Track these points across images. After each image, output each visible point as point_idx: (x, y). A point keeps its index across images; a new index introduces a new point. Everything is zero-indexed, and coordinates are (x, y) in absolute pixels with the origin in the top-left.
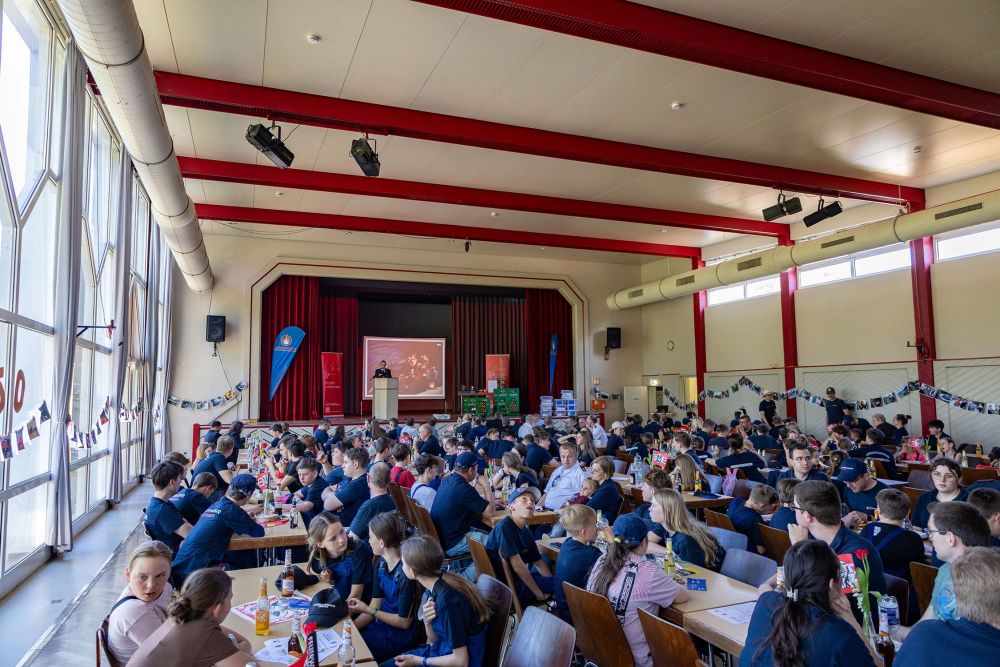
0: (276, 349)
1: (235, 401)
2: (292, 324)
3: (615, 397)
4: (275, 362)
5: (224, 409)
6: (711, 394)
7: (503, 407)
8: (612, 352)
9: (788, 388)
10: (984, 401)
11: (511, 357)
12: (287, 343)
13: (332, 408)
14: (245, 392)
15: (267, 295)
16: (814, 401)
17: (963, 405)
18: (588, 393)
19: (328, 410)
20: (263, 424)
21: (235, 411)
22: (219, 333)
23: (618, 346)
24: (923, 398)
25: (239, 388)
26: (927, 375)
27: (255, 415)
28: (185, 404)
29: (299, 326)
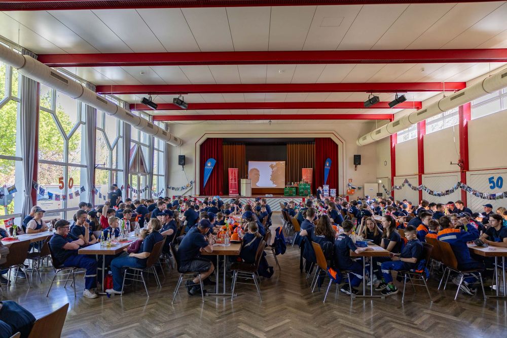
0: (206, 167)
1: (190, 188)
2: (212, 158)
3: (359, 188)
4: (206, 172)
5: (186, 190)
6: (396, 187)
7: (302, 192)
8: (358, 166)
9: (419, 185)
10: (482, 192)
11: (314, 169)
12: (210, 165)
13: (233, 191)
14: (194, 184)
15: (202, 146)
16: (427, 192)
17: (475, 194)
18: (345, 186)
19: (231, 192)
20: (201, 197)
21: (190, 191)
22: (183, 162)
23: (360, 164)
24: (462, 191)
25: (191, 183)
26: (464, 179)
27: (198, 193)
28: (173, 188)
29: (214, 158)
